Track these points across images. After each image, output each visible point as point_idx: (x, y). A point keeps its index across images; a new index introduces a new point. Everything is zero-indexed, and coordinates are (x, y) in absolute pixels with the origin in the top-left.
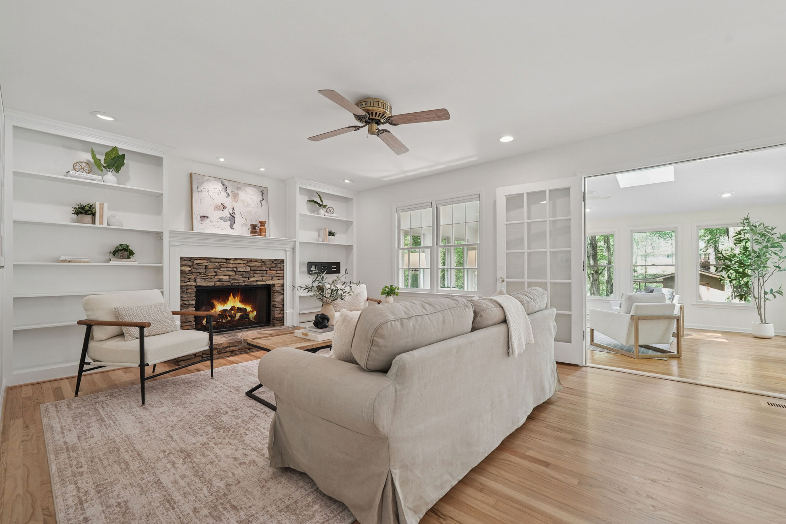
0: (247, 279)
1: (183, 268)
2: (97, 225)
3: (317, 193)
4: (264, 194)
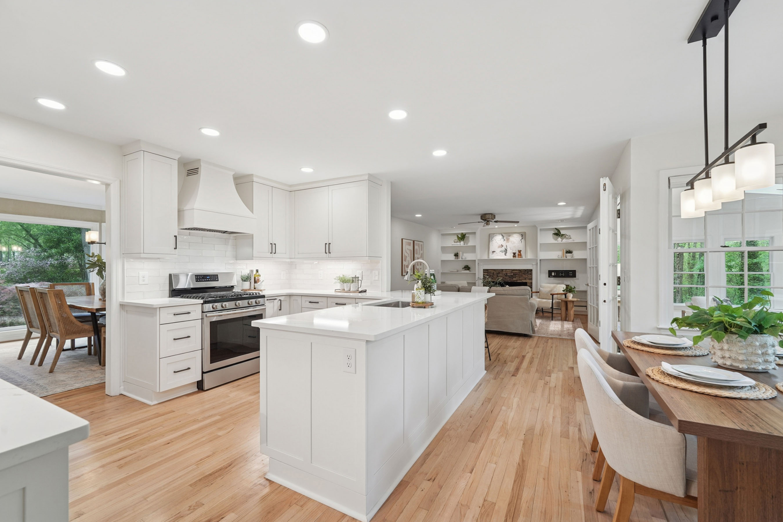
1: (484, 274)
2: (459, 259)
3: (556, 228)
4: (523, 235)
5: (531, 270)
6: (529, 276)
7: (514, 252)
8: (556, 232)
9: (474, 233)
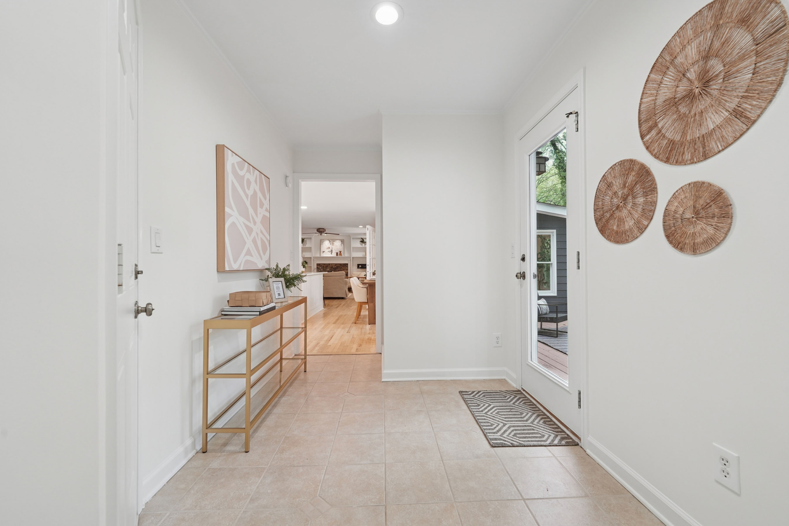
1: (317, 266)
3: (361, 238)
4: (342, 241)
5: (347, 264)
6: (346, 267)
7: (337, 252)
8: (362, 240)
9: (311, 238)
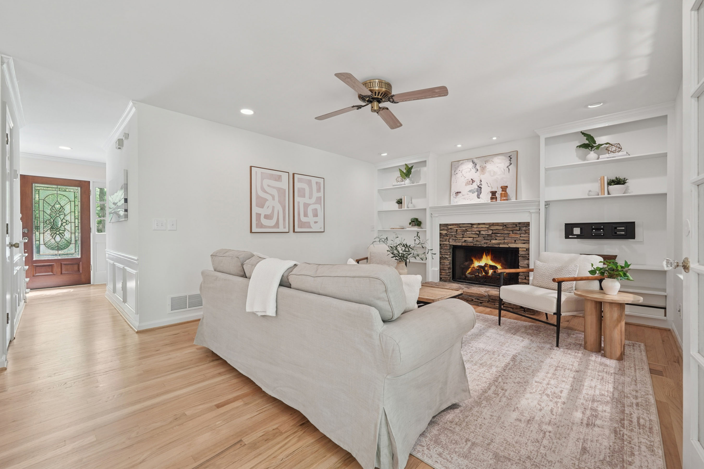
0: (489, 241)
1: (442, 232)
2: (403, 209)
3: (583, 133)
4: (512, 158)
5: (527, 224)
6: (522, 235)
7: (493, 190)
8: (585, 141)
9: (425, 163)
